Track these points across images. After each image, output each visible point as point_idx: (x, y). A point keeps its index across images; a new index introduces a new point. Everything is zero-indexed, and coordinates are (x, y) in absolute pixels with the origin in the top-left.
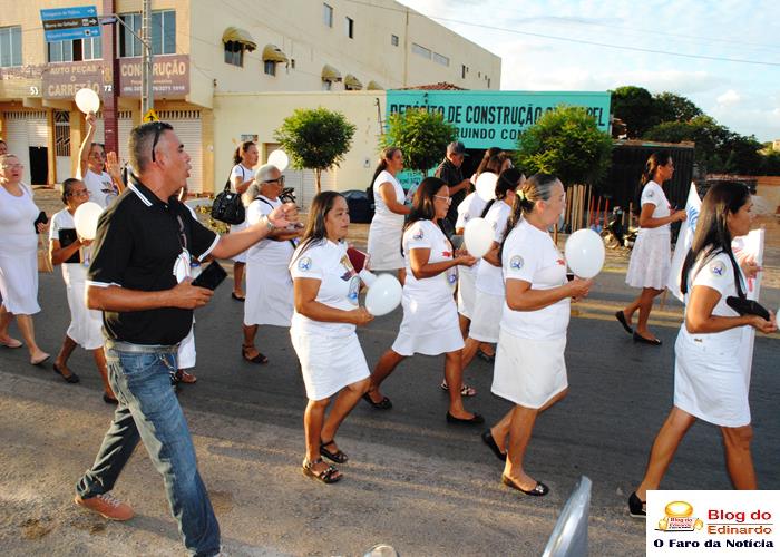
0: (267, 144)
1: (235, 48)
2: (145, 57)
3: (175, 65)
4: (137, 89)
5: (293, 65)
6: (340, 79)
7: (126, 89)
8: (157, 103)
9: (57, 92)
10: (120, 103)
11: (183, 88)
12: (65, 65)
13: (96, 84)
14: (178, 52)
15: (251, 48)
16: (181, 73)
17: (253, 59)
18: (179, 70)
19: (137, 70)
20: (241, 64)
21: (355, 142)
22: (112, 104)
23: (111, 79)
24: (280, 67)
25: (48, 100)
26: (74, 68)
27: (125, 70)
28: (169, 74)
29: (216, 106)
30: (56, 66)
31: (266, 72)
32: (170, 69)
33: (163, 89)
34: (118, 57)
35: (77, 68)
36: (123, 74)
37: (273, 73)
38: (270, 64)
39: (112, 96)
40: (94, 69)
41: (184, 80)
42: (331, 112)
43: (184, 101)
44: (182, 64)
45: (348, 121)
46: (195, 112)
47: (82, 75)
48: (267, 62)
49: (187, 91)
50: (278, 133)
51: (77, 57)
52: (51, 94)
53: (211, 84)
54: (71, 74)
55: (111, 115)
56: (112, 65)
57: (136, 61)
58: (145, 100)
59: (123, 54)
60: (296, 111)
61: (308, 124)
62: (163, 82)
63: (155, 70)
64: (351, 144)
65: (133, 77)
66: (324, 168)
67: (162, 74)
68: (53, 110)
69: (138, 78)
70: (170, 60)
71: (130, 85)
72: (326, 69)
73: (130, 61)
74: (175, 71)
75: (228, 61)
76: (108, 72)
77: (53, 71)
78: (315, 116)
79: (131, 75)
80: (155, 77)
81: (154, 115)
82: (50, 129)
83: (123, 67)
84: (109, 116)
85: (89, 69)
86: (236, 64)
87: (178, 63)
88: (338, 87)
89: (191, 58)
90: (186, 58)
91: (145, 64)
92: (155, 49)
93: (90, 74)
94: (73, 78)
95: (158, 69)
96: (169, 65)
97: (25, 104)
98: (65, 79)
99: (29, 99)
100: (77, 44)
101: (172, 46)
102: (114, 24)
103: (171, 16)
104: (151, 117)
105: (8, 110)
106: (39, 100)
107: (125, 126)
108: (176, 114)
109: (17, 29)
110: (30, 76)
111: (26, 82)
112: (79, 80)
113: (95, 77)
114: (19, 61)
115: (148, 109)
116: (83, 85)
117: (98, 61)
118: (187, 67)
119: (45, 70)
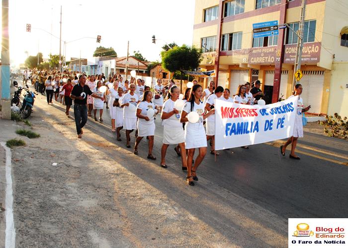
2: (299, 44)
3: (313, 47)
4: (292, 60)
7: (287, 60)
8: (302, 66)
9: (255, 61)
10: (283, 67)
11: (316, 59)
12: (260, 49)
13: (273, 57)
14: (316, 41)
16: (316, 51)
18: (315, 50)
19: (294, 50)
22: (279, 66)
23: (280, 55)
25: (250, 65)
26: (263, 50)
27: (288, 50)
28: (309, 52)
29: (334, 69)
30: (255, 49)
32: (310, 49)
33: (305, 59)
34: (285, 44)
35: (265, 50)
36: (286, 52)
39: (280, 63)
40: (273, 50)
41: (317, 55)
43: (316, 66)
44: (317, 47)
46: (321, 71)
47: (267, 53)
49: (318, 61)
51: (265, 44)
52: (252, 62)
53: (332, 57)
54: (262, 53)
55: (278, 72)
56: (281, 49)
58: (297, 65)
59: (287, 43)
62: (306, 56)
65: (291, 54)
67: (306, 52)
68: (252, 69)
69: (294, 54)
70: (311, 45)
71: (290, 58)
73: (290, 46)
74: (313, 51)
75: (342, 44)
77: (254, 52)
79: (290, 53)
80: (302, 54)
81: (300, 72)
82: (250, 77)
83: (287, 49)
84: (277, 73)
85: (270, 50)
87: (315, 46)
89: (322, 44)
90: (319, 44)
91: (298, 47)
92: (304, 40)
93: (270, 53)
94: (262, 55)
95: (304, 50)
96: (310, 47)
97: (240, 66)
98: (258, 55)
99: (242, 64)
100: (266, 39)
101: (312, 38)
102: (284, 29)
103: (313, 23)
104: (299, 74)
105: (233, 69)
106: (246, 65)
107: (284, 78)
108: (311, 72)
109: (241, 33)
110: (244, 54)
111: (241, 57)
112: (265, 56)
113: (273, 54)
114: (240, 47)
115: (298, 70)
116: (267, 58)
117: (275, 46)
118: (320, 48)
119: (251, 51)
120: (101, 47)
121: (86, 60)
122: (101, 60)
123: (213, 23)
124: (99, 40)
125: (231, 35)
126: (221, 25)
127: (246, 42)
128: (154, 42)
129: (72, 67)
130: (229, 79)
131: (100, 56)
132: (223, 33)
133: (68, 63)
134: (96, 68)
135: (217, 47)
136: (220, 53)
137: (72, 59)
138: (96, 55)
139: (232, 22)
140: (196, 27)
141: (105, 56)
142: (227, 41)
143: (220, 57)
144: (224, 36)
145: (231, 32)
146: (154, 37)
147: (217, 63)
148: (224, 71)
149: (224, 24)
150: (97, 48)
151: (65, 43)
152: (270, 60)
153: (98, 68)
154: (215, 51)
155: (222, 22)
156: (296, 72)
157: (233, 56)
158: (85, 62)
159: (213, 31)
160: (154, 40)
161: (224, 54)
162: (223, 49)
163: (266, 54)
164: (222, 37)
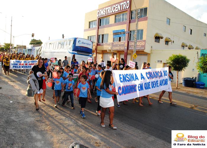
0: (164, 63)
1: (158, 38)
4: (132, 48)
5: (173, 43)
6: (187, 46)
7: (130, 48)
8: (137, 52)
9: (115, 49)
10: (128, 52)
11: (143, 48)
12: (117, 42)
13: (123, 47)
14: (143, 39)
15: (162, 38)
16: (144, 45)
17: (162, 41)
18: (143, 44)
19: (133, 44)
20: (159, 42)
21: (190, 64)
22: (126, 52)
23: (127, 46)
24: (170, 43)
25: (113, 50)
28: (140, 45)
29: (152, 53)
30: (115, 43)
31: (166, 44)
32: (141, 43)
33: (139, 48)
34: (129, 41)
35: (120, 43)
36: (130, 45)
37: (168, 44)
38: (167, 42)
39: (126, 50)
40: (123, 43)
41: (144, 46)
42: (183, 55)
43: (143, 51)
44: (144, 42)
45: (188, 58)
46: (146, 54)
48: (166, 42)
49: (145, 49)
50: (167, 61)
51: (120, 40)
53: (151, 47)
57: (133, 42)
58: (134, 51)
59: (130, 40)
60: (173, 55)
61: (176, 59)
63: (137, 44)
64: (188, 65)
65: (132, 45)
66: (180, 71)
68: (113, 53)
70: (141, 41)
71: (131, 47)
72: (183, 43)
73: (132, 42)
74: (142, 44)
75: (156, 41)
76: (126, 44)
77: (114, 44)
78: (178, 56)
80: (137, 46)
81: (136, 55)
82: (112, 57)
83: (130, 43)
84: (125, 55)
86: (158, 42)
87: (143, 42)
88: (186, 48)
89: (146, 41)
90: (145, 41)
91: (135, 42)
92: (137, 39)
93: (122, 45)
94: (118, 45)
95: (138, 44)
96: (141, 42)
97: (107, 51)
98: (116, 46)
99: (108, 50)
100: (120, 38)
101: (142, 38)
102: (129, 33)
103: (142, 31)
104: (135, 55)
105: (104, 52)
106: (110, 50)
107: (129, 57)
108: (141, 54)
109: (108, 35)
110: (109, 45)
111: (108, 46)
112: (119, 46)
113: (123, 45)
114: (107, 42)
115: (135, 53)
116: (120, 47)
117: (124, 42)
118: (145, 43)
119: (113, 44)
120: (34, 39)
121: (25, 46)
122: (34, 46)
123: (94, 29)
124: (33, 36)
125: (103, 35)
126: (98, 30)
127: (110, 39)
128: (63, 38)
129: (17, 50)
130: (102, 58)
131: (34, 44)
132: (99, 34)
133: (15, 48)
134: (31, 51)
135: (96, 41)
136: (97, 44)
137: (17, 45)
138: (31, 44)
139: (103, 29)
140: (85, 30)
141: (36, 44)
142: (101, 38)
143: (98, 46)
144: (99, 36)
145: (103, 34)
146: (63, 35)
147: (96, 49)
148: (99, 53)
149: (99, 30)
150: (32, 40)
151: (14, 37)
152: (122, 48)
153: (32, 51)
154: (95, 43)
155: (98, 29)
156: (134, 54)
157: (104, 46)
158: (25, 47)
159: (94, 33)
160: (63, 37)
161: (100, 45)
162: (99, 42)
163: (120, 45)
164: (98, 36)
